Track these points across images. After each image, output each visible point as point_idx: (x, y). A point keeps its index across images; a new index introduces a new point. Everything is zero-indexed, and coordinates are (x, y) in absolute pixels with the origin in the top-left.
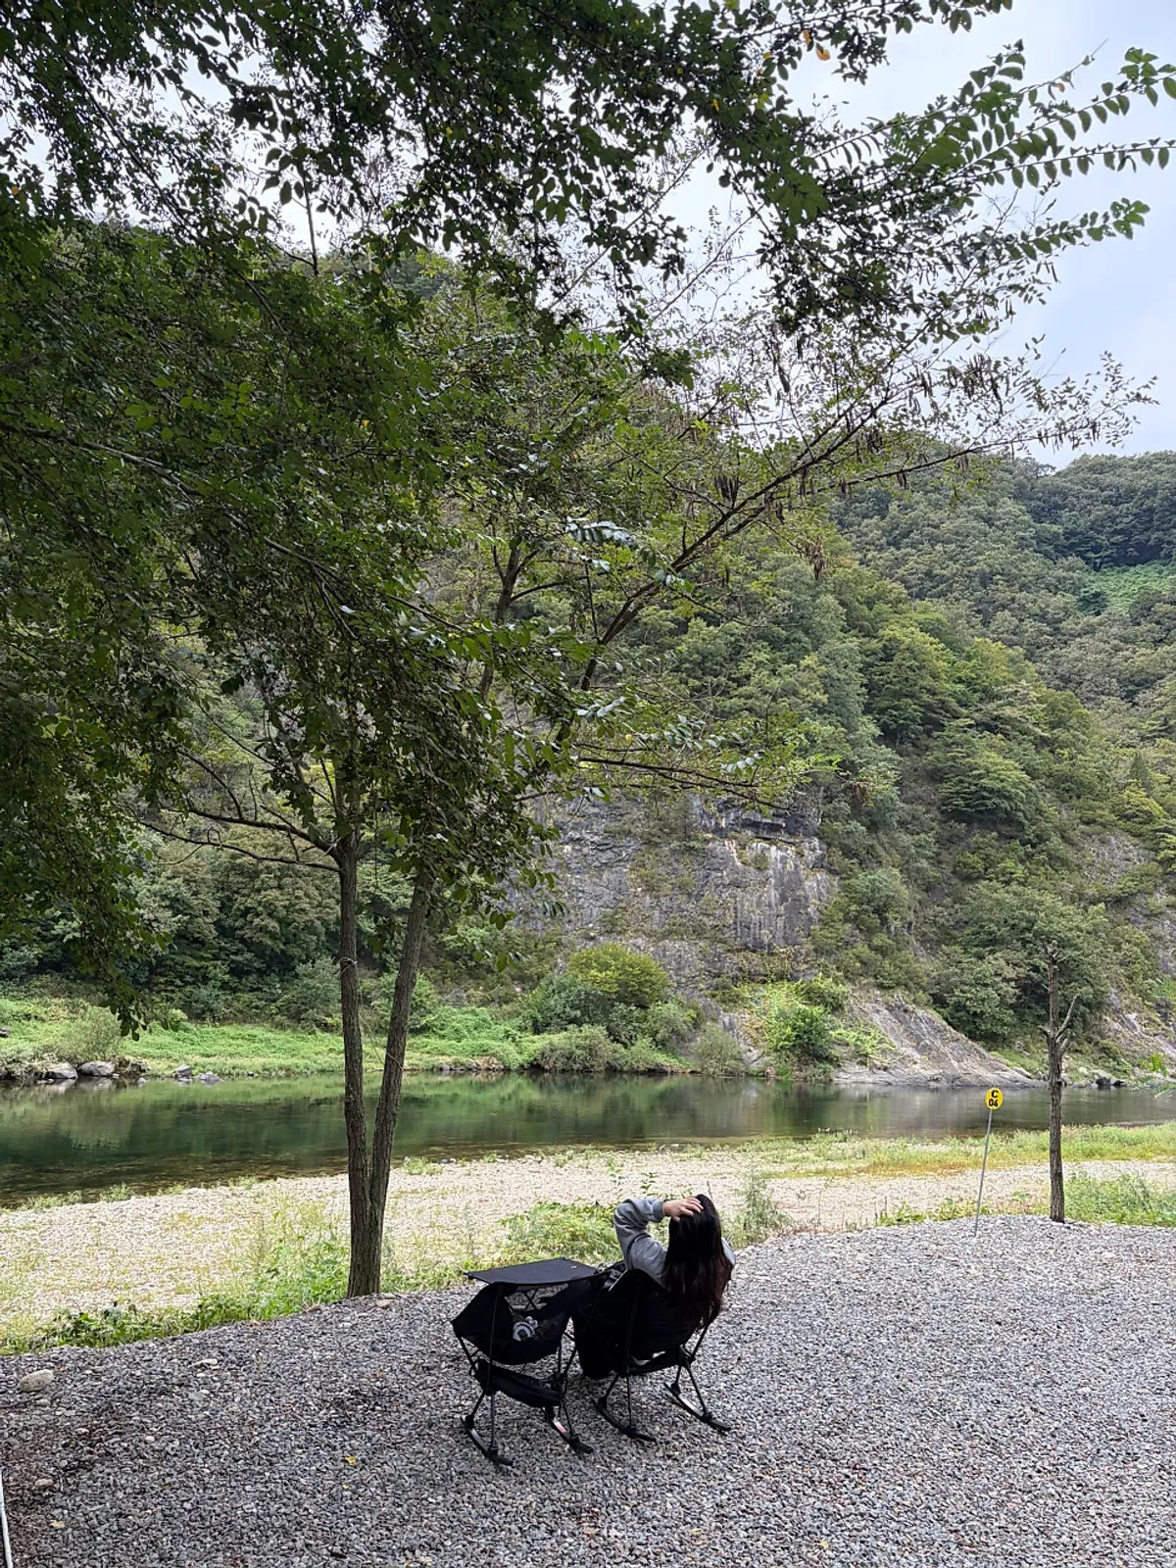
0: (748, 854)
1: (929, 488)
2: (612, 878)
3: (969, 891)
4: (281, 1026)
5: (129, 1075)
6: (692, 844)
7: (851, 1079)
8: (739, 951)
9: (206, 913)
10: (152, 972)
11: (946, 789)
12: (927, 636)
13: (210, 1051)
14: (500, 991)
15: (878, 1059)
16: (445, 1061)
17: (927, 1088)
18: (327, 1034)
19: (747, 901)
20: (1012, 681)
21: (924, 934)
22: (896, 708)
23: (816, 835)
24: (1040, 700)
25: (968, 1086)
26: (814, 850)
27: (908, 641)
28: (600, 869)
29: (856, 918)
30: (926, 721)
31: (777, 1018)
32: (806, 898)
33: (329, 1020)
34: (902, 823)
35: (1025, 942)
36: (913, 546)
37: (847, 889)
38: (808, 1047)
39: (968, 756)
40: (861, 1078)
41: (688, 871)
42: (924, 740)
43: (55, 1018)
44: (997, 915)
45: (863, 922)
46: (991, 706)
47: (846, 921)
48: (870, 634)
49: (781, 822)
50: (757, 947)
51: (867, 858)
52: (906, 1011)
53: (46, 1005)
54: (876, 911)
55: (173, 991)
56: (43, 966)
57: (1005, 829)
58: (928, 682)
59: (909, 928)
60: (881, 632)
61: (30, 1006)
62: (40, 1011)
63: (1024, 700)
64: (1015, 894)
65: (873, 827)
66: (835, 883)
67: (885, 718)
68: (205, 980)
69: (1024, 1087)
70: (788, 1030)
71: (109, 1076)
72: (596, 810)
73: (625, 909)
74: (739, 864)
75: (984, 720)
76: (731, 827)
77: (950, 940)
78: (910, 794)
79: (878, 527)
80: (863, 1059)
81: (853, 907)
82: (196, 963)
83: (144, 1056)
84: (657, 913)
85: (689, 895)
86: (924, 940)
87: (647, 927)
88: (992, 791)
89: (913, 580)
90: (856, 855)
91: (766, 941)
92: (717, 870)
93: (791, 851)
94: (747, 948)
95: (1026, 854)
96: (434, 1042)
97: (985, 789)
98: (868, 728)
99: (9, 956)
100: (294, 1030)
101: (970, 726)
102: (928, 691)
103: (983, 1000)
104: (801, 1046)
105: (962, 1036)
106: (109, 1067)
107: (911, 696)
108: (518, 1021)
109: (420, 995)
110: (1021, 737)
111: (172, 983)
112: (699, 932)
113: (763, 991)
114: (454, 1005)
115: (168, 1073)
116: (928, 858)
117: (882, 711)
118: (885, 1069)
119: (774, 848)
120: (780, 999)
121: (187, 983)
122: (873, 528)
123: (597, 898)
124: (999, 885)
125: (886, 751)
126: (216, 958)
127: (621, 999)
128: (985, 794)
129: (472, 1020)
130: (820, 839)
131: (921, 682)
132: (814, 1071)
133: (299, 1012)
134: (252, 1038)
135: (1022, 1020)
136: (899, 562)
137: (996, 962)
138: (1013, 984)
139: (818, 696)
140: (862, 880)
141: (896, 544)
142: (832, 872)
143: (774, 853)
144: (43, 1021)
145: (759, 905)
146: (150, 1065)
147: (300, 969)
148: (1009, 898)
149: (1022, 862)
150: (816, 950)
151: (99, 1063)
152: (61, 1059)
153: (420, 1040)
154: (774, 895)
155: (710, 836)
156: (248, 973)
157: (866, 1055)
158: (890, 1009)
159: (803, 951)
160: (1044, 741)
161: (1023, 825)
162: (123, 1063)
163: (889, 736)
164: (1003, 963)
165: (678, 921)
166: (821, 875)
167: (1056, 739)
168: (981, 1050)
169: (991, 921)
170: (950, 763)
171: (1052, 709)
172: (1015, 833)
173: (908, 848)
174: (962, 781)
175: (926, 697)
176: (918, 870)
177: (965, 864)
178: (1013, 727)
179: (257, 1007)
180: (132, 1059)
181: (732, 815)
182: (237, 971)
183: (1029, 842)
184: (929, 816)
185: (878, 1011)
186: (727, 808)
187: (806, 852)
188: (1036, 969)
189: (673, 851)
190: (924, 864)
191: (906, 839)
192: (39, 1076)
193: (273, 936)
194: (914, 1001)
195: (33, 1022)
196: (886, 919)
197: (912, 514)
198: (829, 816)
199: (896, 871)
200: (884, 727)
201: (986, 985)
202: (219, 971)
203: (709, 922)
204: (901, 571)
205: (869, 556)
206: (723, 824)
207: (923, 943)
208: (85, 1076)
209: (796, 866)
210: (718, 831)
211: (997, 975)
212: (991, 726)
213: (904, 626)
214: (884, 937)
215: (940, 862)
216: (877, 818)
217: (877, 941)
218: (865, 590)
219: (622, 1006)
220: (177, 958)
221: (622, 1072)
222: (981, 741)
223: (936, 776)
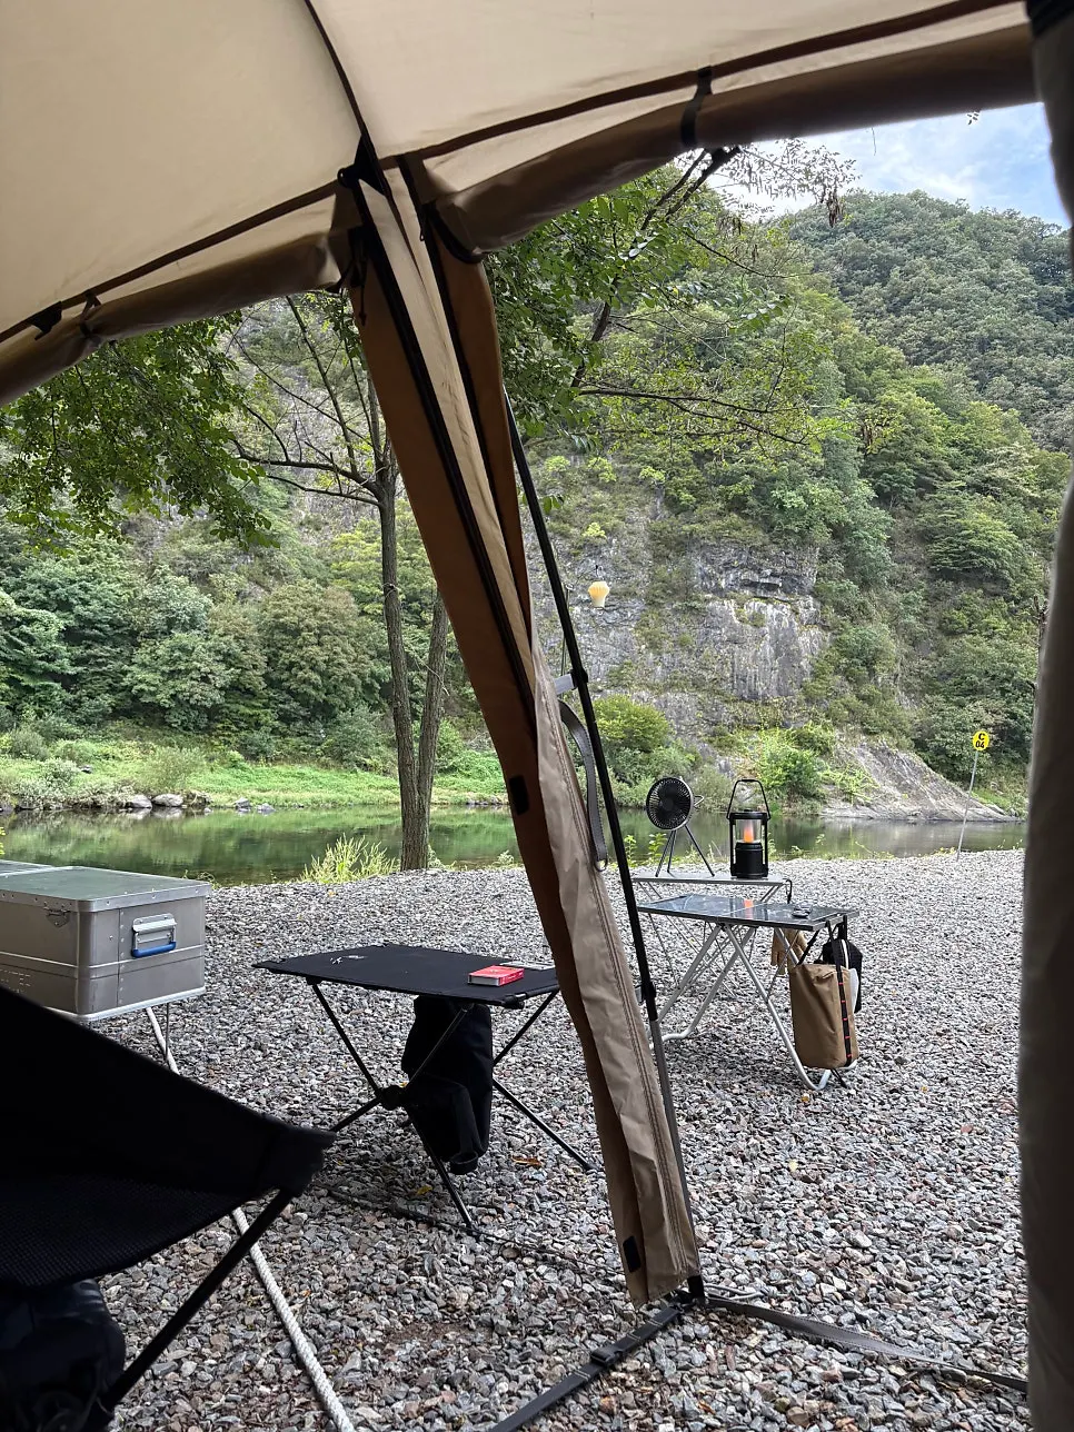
0: (746, 612)
1: (932, 252)
2: (618, 635)
3: (951, 645)
4: (326, 766)
5: (194, 806)
6: (693, 604)
7: (837, 814)
8: (735, 701)
9: (255, 667)
10: (210, 718)
11: (935, 549)
12: (923, 400)
13: (265, 787)
15: (862, 797)
16: (471, 796)
17: (906, 821)
18: (367, 773)
19: (744, 657)
20: (1005, 444)
21: (909, 685)
22: (891, 472)
23: (811, 593)
24: (1031, 462)
25: (944, 821)
26: (807, 608)
27: (904, 405)
28: (606, 629)
29: (846, 670)
30: (919, 484)
31: (769, 761)
32: (799, 652)
33: (368, 761)
34: (891, 582)
35: (1004, 691)
36: (913, 312)
37: (838, 643)
38: (797, 785)
39: (959, 517)
40: (845, 813)
41: (690, 630)
42: (917, 502)
43: (130, 758)
44: (979, 667)
45: (853, 674)
46: (982, 469)
47: (836, 673)
48: (867, 400)
49: (778, 581)
50: (754, 697)
51: (859, 614)
52: (889, 754)
53: (121, 747)
54: (866, 663)
55: (229, 736)
56: (117, 713)
57: (990, 587)
58: (923, 446)
59: (895, 680)
60: (878, 398)
61: (109, 748)
62: (117, 751)
63: (1016, 462)
64: (997, 647)
65: (865, 585)
66: (827, 639)
67: (880, 482)
68: (258, 725)
69: (996, 821)
70: (780, 771)
71: (179, 807)
72: (604, 573)
73: (630, 665)
74: (737, 622)
75: (978, 481)
76: (731, 587)
77: (934, 690)
78: (901, 554)
79: (879, 295)
80: (847, 796)
81: (844, 660)
82: (248, 711)
83: (208, 790)
84: (659, 668)
85: (690, 651)
86: (908, 689)
87: (650, 680)
88: (980, 550)
89: (913, 347)
90: (848, 612)
91: (761, 693)
92: (717, 627)
93: (787, 609)
94: (743, 699)
95: (1010, 610)
96: (461, 780)
97: (973, 548)
98: (864, 490)
99: (87, 704)
100: (338, 770)
101: (961, 488)
102: (922, 454)
103: (962, 745)
104: (790, 785)
105: (940, 777)
106: (178, 800)
107: (906, 459)
109: (447, 740)
110: (1010, 498)
111: (228, 728)
112: (697, 685)
113: (756, 737)
114: (477, 749)
115: (230, 804)
116: (916, 614)
117: (877, 475)
118: (868, 805)
119: (770, 606)
120: (772, 744)
121: (241, 729)
122: (874, 293)
123: (604, 655)
124: (981, 639)
125: (881, 513)
126: (266, 706)
127: (627, 744)
128: (972, 553)
129: (493, 762)
130: (815, 597)
131: (915, 446)
132: (802, 807)
133: (341, 754)
134: (301, 776)
135: (997, 763)
136: (898, 329)
137: (976, 709)
138: (991, 729)
139: (817, 459)
140: (851, 635)
141: (896, 311)
142: (825, 628)
143: (770, 611)
144: (120, 760)
145: (755, 658)
146: (212, 797)
147: (341, 716)
148: (991, 651)
149: (1005, 617)
150: (807, 700)
151: (169, 796)
152: (137, 792)
153: (449, 778)
154: (769, 650)
155: (710, 596)
156: (295, 720)
157: (851, 793)
158: (875, 752)
159: (795, 701)
160: (1034, 501)
161: (1008, 583)
162: (190, 796)
163: (883, 498)
164: (982, 710)
165: (680, 674)
166: (815, 631)
167: (1046, 500)
168: (959, 789)
169: (973, 672)
170: (940, 524)
171: (1044, 470)
172: (999, 590)
173: (898, 606)
174: (951, 542)
175: (920, 461)
176: (906, 626)
177: (951, 620)
178: (1004, 489)
179: (304, 750)
180: (198, 794)
181: (732, 576)
182: (286, 718)
183: (1013, 598)
184: (918, 576)
185: (863, 755)
186: (727, 569)
187: (801, 610)
188: (1013, 716)
189: (676, 611)
190: (912, 619)
191: (896, 597)
192: (120, 806)
193: (316, 688)
194: (897, 745)
195: (111, 761)
196: (874, 670)
197: (914, 280)
198: (824, 576)
199: (885, 627)
200: (878, 490)
201: (965, 731)
202: (269, 718)
203: (709, 676)
204: (899, 339)
205: (869, 324)
206: (723, 584)
207: (907, 693)
208: (158, 806)
209: (791, 623)
210: (718, 591)
211: (975, 721)
212: (982, 488)
213: (901, 391)
214: (872, 687)
215: (926, 619)
216: (870, 577)
217: (864, 692)
218: (863, 355)
219: (628, 750)
220: (233, 707)
221: (627, 807)
222: (971, 502)
223: (926, 537)
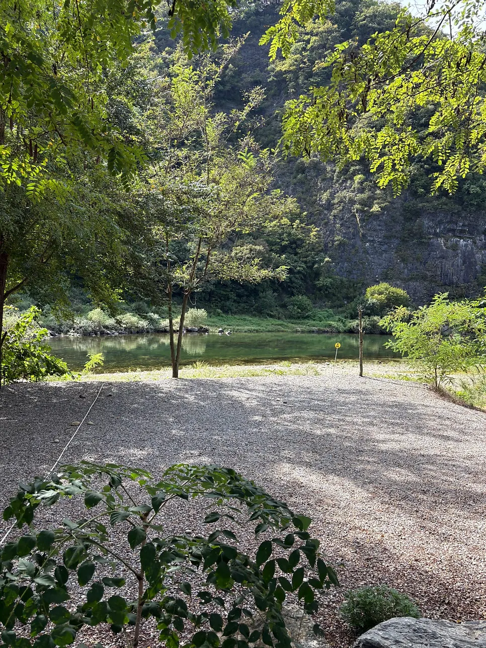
0: (449, 244)
2: (387, 255)
4: (255, 316)
5: (203, 331)
6: (423, 240)
8: (442, 286)
10: (210, 296)
13: (231, 324)
14: (338, 303)
18: (271, 319)
19: (448, 265)
23: (483, 233)
26: (481, 240)
28: (381, 253)
32: (476, 262)
33: (272, 313)
41: (421, 253)
49: (466, 229)
50: (451, 283)
55: (217, 303)
68: (228, 299)
72: (380, 228)
73: (392, 269)
74: (444, 248)
76: (441, 232)
82: (224, 293)
83: (208, 325)
84: (406, 270)
85: (421, 262)
87: (401, 276)
91: (455, 281)
92: (435, 251)
93: (470, 241)
94: (446, 284)
96: (311, 322)
100: (260, 317)
106: (197, 329)
108: (345, 314)
109: (306, 304)
111: (217, 300)
112: (424, 278)
114: (319, 308)
115: (216, 331)
119: (462, 240)
121: (222, 300)
123: (380, 265)
126: (231, 291)
127: (388, 306)
129: (326, 314)
130: (484, 235)
133: (261, 310)
134: (245, 320)
143: (462, 242)
145: (453, 265)
146: (210, 328)
147: (261, 294)
150: (478, 285)
151: (193, 328)
154: (460, 261)
155: (431, 236)
156: (243, 296)
159: (472, 285)
162: (201, 328)
165: (416, 273)
166: (485, 252)
179: (246, 309)
180: (204, 326)
181: (442, 227)
182: (239, 295)
186: (440, 224)
187: (478, 242)
189: (414, 244)
202: (233, 296)
203: (430, 274)
206: (438, 230)
208: (189, 331)
209: (472, 248)
210: (435, 234)
219: (388, 309)
220: (218, 291)
